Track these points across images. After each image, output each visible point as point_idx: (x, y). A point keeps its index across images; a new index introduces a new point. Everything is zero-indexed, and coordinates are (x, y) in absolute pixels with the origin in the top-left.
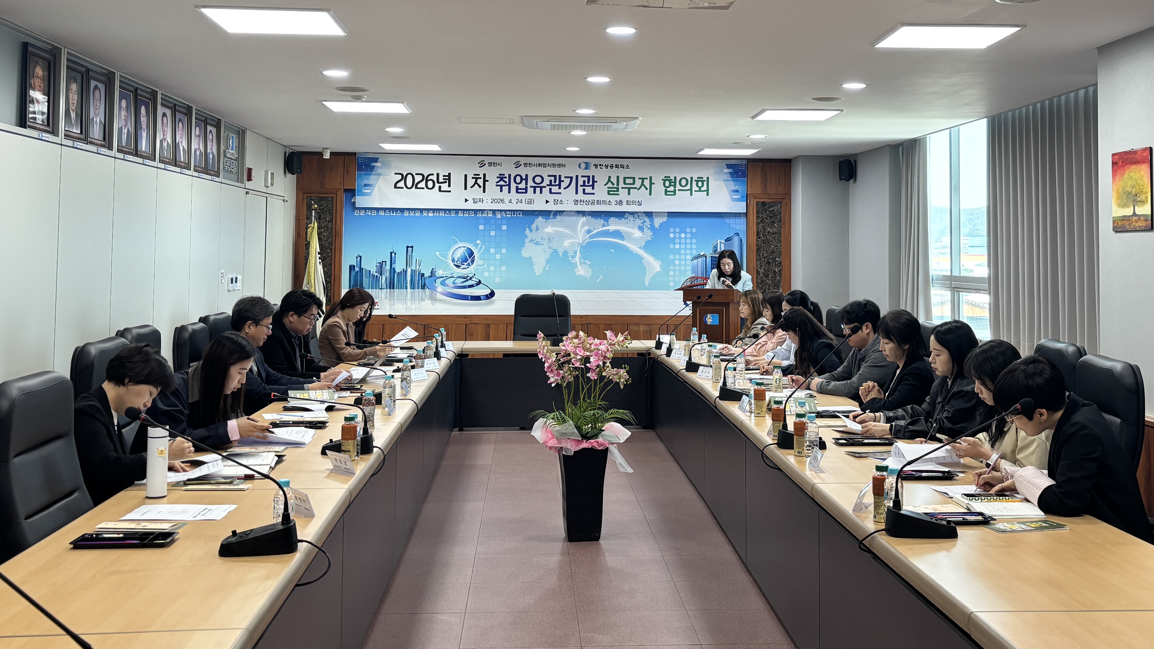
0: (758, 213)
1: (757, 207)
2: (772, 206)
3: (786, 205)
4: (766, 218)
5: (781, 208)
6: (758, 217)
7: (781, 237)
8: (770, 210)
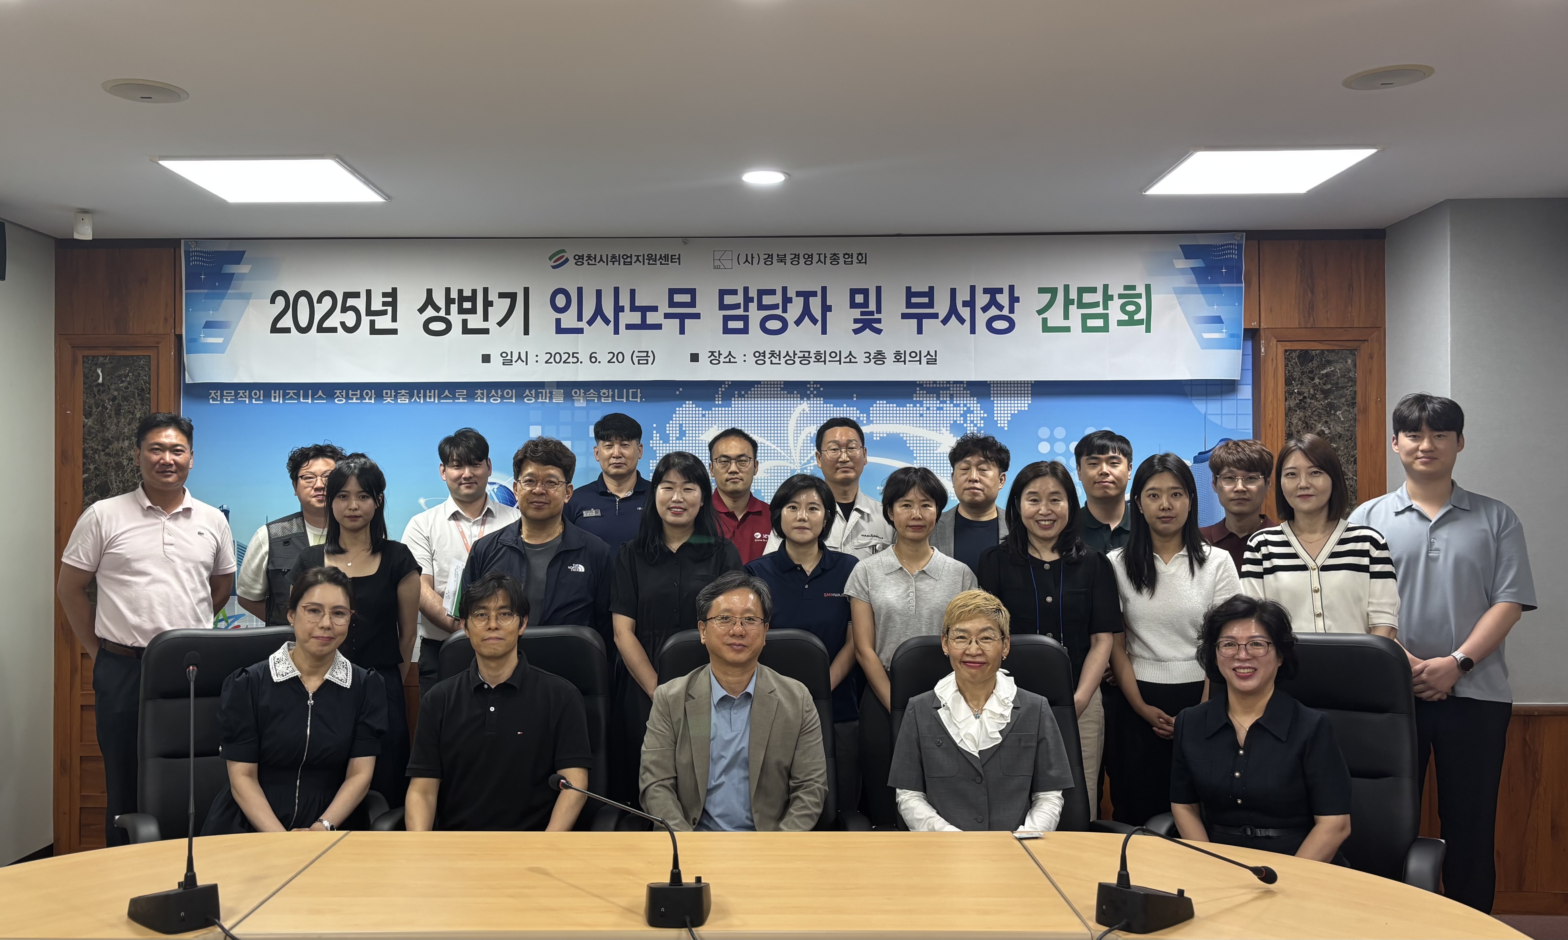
0: (1288, 381)
1: (1286, 365)
2: (1329, 363)
3: (1371, 357)
4: (1313, 397)
5: (1355, 366)
6: (1289, 394)
7: (1354, 448)
8: (1324, 372)
